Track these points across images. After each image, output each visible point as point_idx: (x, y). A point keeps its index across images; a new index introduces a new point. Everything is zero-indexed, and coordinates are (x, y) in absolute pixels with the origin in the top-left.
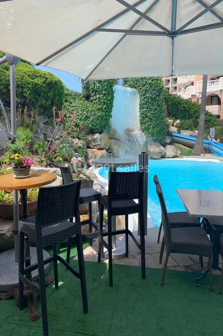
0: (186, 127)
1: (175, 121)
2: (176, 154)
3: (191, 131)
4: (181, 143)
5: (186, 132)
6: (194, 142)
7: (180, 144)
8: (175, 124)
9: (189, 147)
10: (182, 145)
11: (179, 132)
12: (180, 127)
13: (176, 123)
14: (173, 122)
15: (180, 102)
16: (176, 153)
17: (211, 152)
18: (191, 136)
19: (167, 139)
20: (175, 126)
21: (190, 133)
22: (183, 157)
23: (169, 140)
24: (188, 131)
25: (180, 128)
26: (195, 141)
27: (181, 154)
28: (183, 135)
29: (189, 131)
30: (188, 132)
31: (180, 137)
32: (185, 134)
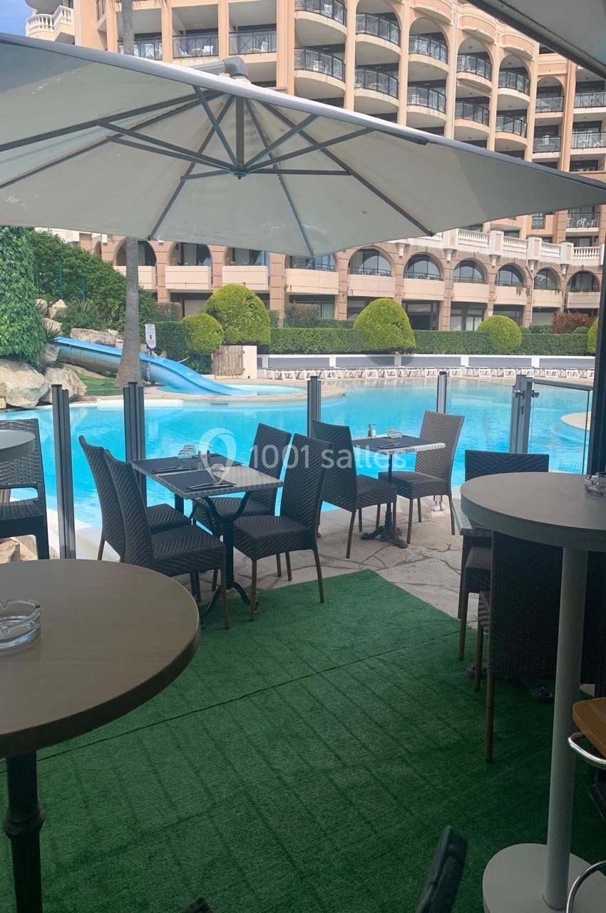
0: (83, 322)
1: (52, 304)
2: (76, 393)
3: (98, 330)
4: (78, 363)
5: (88, 334)
6: (118, 360)
7: (77, 365)
8: (53, 312)
9: (100, 373)
10: (82, 369)
11: (67, 334)
12: (68, 320)
13: (56, 308)
14: (48, 307)
15: (59, 251)
16: (76, 390)
17: (156, 383)
18: (99, 343)
19: (47, 351)
20: (52, 316)
21: (96, 336)
22: (96, 400)
23: (53, 355)
24: (90, 330)
25: (69, 322)
26: (119, 356)
27: (88, 393)
28: (80, 342)
29: (94, 331)
30: (91, 335)
31: (73, 347)
32: (84, 338)
